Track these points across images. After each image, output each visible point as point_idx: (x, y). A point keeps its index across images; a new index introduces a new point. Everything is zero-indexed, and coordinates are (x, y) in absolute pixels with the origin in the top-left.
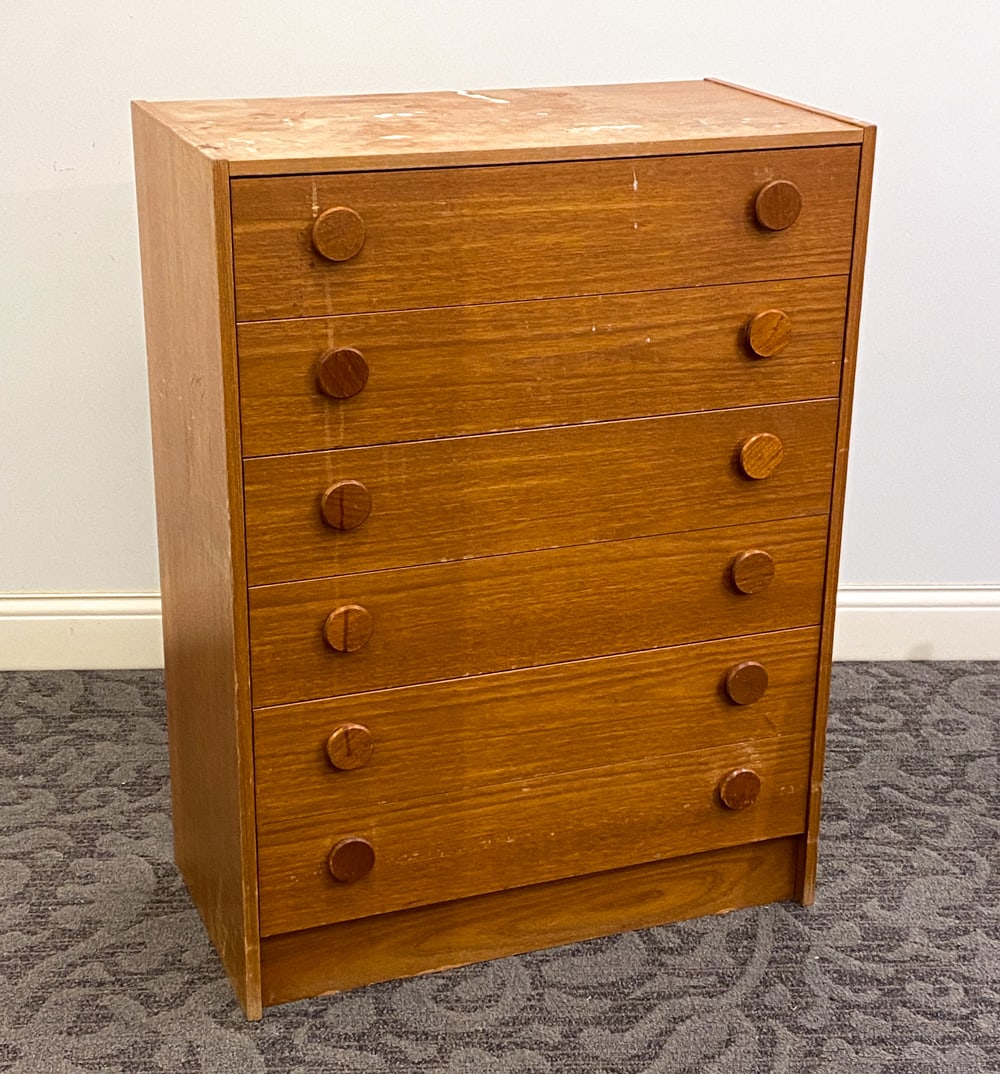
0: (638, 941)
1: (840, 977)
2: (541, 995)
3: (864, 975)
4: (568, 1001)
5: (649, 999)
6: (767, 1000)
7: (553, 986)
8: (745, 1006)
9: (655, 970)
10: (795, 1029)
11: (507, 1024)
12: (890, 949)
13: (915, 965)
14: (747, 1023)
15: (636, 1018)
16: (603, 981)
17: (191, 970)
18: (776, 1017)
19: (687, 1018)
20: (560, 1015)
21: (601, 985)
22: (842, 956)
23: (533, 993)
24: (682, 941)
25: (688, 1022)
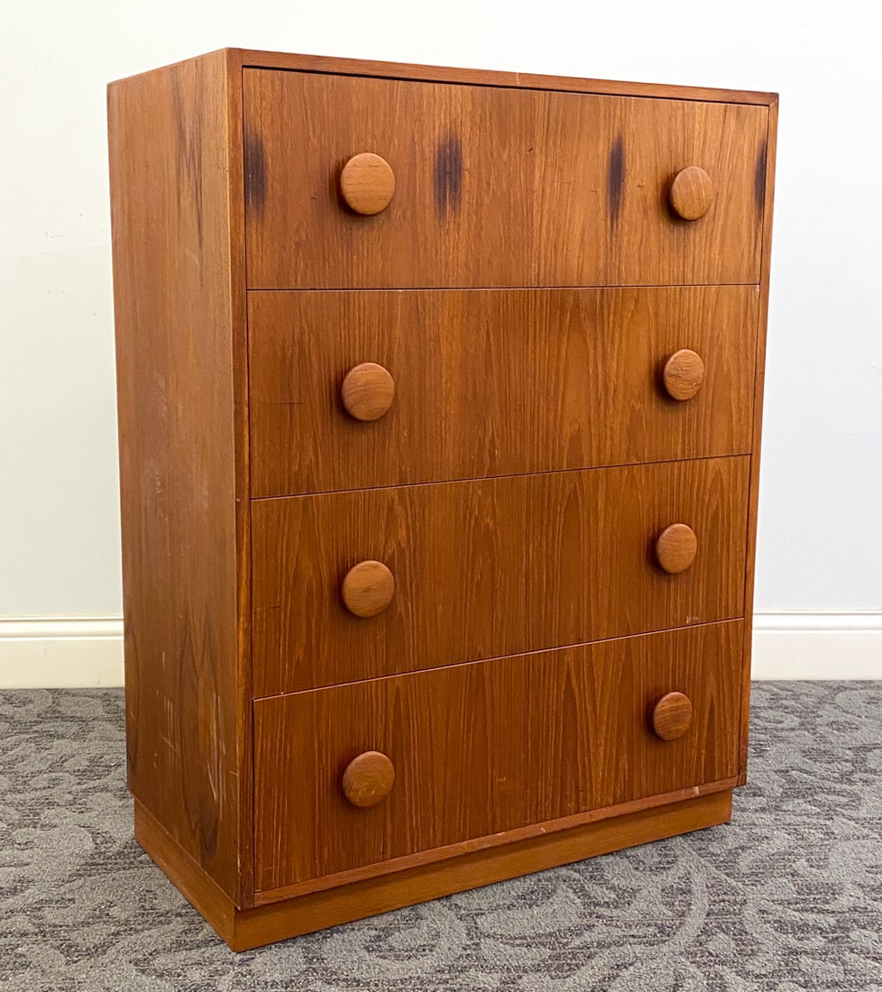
0: (572, 896)
1: (781, 926)
2: (477, 944)
3: (806, 925)
4: (506, 950)
5: (588, 948)
6: (711, 947)
7: (488, 936)
8: (688, 954)
9: (593, 921)
10: (745, 974)
11: (442, 971)
12: (827, 902)
13: (856, 916)
14: (693, 969)
15: (576, 965)
16: (541, 932)
17: (118, 923)
18: (723, 963)
19: (630, 965)
20: (498, 963)
21: (539, 936)
22: (780, 908)
23: (468, 943)
24: (617, 895)
25: (631, 968)
